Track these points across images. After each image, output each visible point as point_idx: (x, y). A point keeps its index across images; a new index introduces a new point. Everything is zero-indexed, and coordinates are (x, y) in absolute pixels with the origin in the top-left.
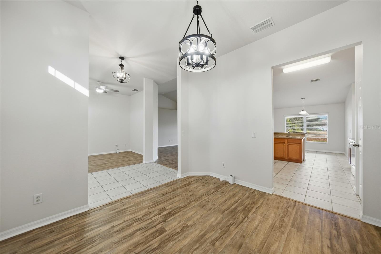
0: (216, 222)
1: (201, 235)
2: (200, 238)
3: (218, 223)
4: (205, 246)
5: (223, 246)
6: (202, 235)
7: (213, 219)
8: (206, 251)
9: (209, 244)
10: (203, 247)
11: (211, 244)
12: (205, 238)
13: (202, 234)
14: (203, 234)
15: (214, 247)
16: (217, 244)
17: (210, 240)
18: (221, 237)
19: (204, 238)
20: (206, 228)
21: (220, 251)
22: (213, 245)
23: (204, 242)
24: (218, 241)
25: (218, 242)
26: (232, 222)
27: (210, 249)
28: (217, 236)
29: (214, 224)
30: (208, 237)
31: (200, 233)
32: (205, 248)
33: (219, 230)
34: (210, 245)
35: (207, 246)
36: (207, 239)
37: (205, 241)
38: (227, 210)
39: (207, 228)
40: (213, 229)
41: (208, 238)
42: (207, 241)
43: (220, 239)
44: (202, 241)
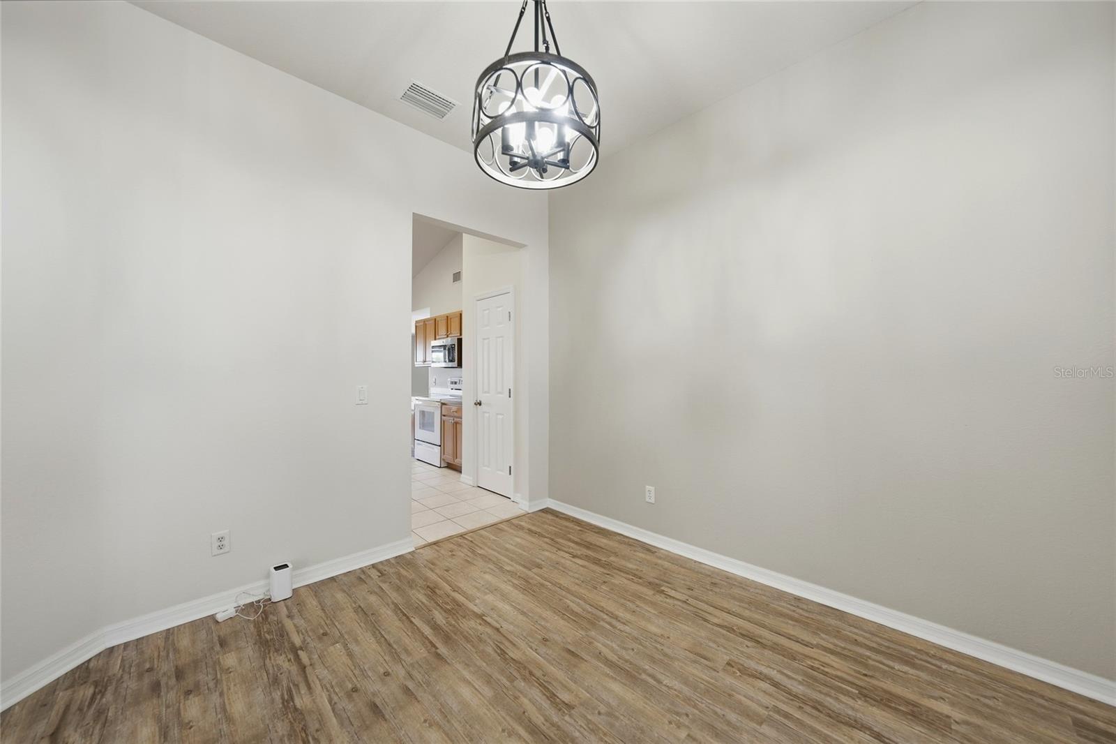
0: (480, 684)
1: (529, 736)
2: (542, 741)
3: (488, 682)
4: (576, 728)
5: (573, 686)
6: (530, 733)
7: (466, 692)
8: (589, 728)
9: (567, 718)
10: (577, 734)
11: (566, 712)
12: (544, 725)
13: (527, 731)
14: (527, 728)
15: (576, 706)
16: (565, 697)
17: (553, 712)
18: (541, 685)
19: (544, 728)
20: (504, 718)
21: (588, 695)
22: (569, 707)
23: (558, 728)
24: (555, 692)
25: (558, 695)
26: (491, 648)
27: (585, 717)
28: (540, 694)
29: (488, 692)
30: (539, 716)
31: (520, 737)
32: (582, 730)
33: (515, 683)
34: (570, 716)
35: (572, 722)
36: (546, 720)
37: (553, 725)
38: (434, 646)
39: (504, 715)
40: (512, 698)
41: (544, 716)
42: (555, 719)
43: (548, 689)
44: (555, 734)
